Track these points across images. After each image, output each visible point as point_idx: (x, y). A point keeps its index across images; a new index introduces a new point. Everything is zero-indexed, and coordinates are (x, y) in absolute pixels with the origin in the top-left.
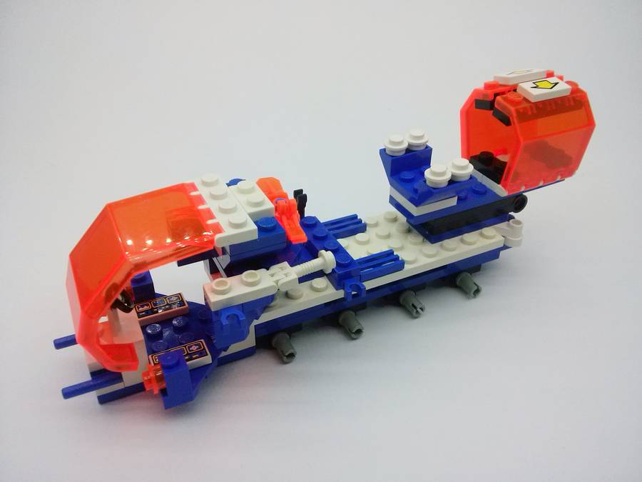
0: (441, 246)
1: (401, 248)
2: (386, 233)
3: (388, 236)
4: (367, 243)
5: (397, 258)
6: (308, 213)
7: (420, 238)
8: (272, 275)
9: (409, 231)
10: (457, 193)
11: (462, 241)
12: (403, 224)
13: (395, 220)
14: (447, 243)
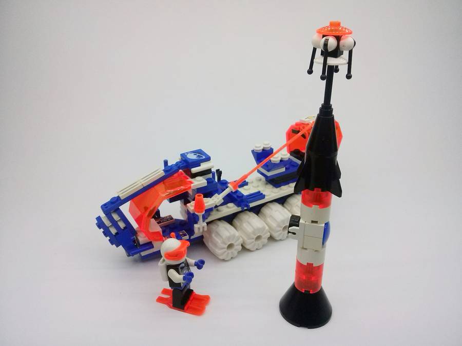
0: (281, 189)
1: (264, 191)
2: (257, 185)
3: (258, 186)
4: (249, 189)
5: (262, 194)
6: (222, 178)
7: (271, 186)
8: (213, 200)
9: (267, 184)
10: (285, 166)
11: (289, 186)
12: (263, 181)
13: (260, 180)
14: (283, 187)
